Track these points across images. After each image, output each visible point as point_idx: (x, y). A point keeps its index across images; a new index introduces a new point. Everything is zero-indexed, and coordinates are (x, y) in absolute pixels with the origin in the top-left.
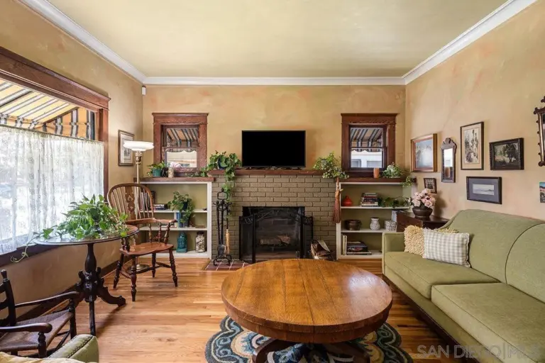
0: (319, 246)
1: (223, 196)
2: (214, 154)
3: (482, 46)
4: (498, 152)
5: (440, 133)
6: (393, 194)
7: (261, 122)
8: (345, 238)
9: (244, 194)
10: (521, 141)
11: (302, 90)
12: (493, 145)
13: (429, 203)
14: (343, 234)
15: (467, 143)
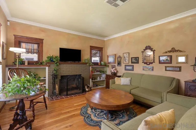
0: (88, 86)
1: (55, 72)
2: (49, 56)
3: (129, 35)
4: (133, 60)
5: (117, 54)
6: (102, 69)
7: (65, 46)
8: (92, 83)
9: (61, 71)
10: (138, 58)
11: (79, 36)
12: (132, 58)
13: (115, 72)
14: (92, 82)
15: (125, 57)
